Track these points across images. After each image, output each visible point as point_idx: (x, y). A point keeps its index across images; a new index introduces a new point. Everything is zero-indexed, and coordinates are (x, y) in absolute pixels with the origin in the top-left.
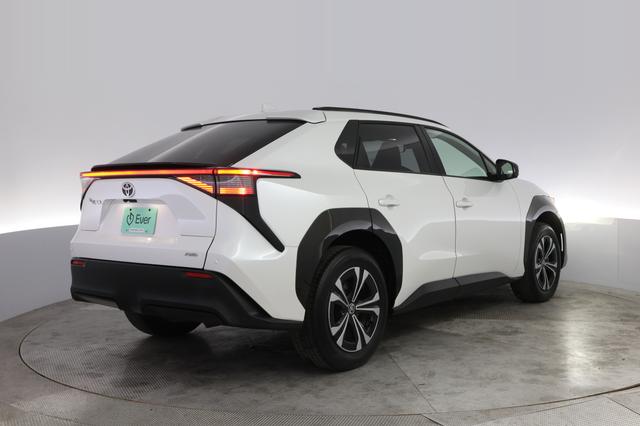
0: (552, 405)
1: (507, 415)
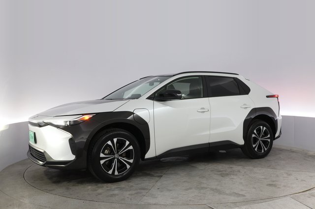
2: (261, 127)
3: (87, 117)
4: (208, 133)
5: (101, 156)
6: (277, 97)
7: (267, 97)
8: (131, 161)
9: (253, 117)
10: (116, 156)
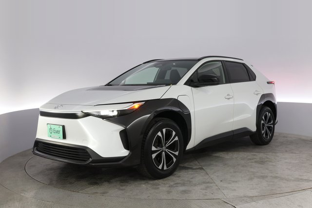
0: (283, 195)
1: (262, 199)
2: (267, 113)
3: (136, 106)
4: (232, 120)
5: (153, 150)
6: (274, 83)
7: (268, 83)
8: (177, 153)
9: (263, 103)
10: (164, 148)
